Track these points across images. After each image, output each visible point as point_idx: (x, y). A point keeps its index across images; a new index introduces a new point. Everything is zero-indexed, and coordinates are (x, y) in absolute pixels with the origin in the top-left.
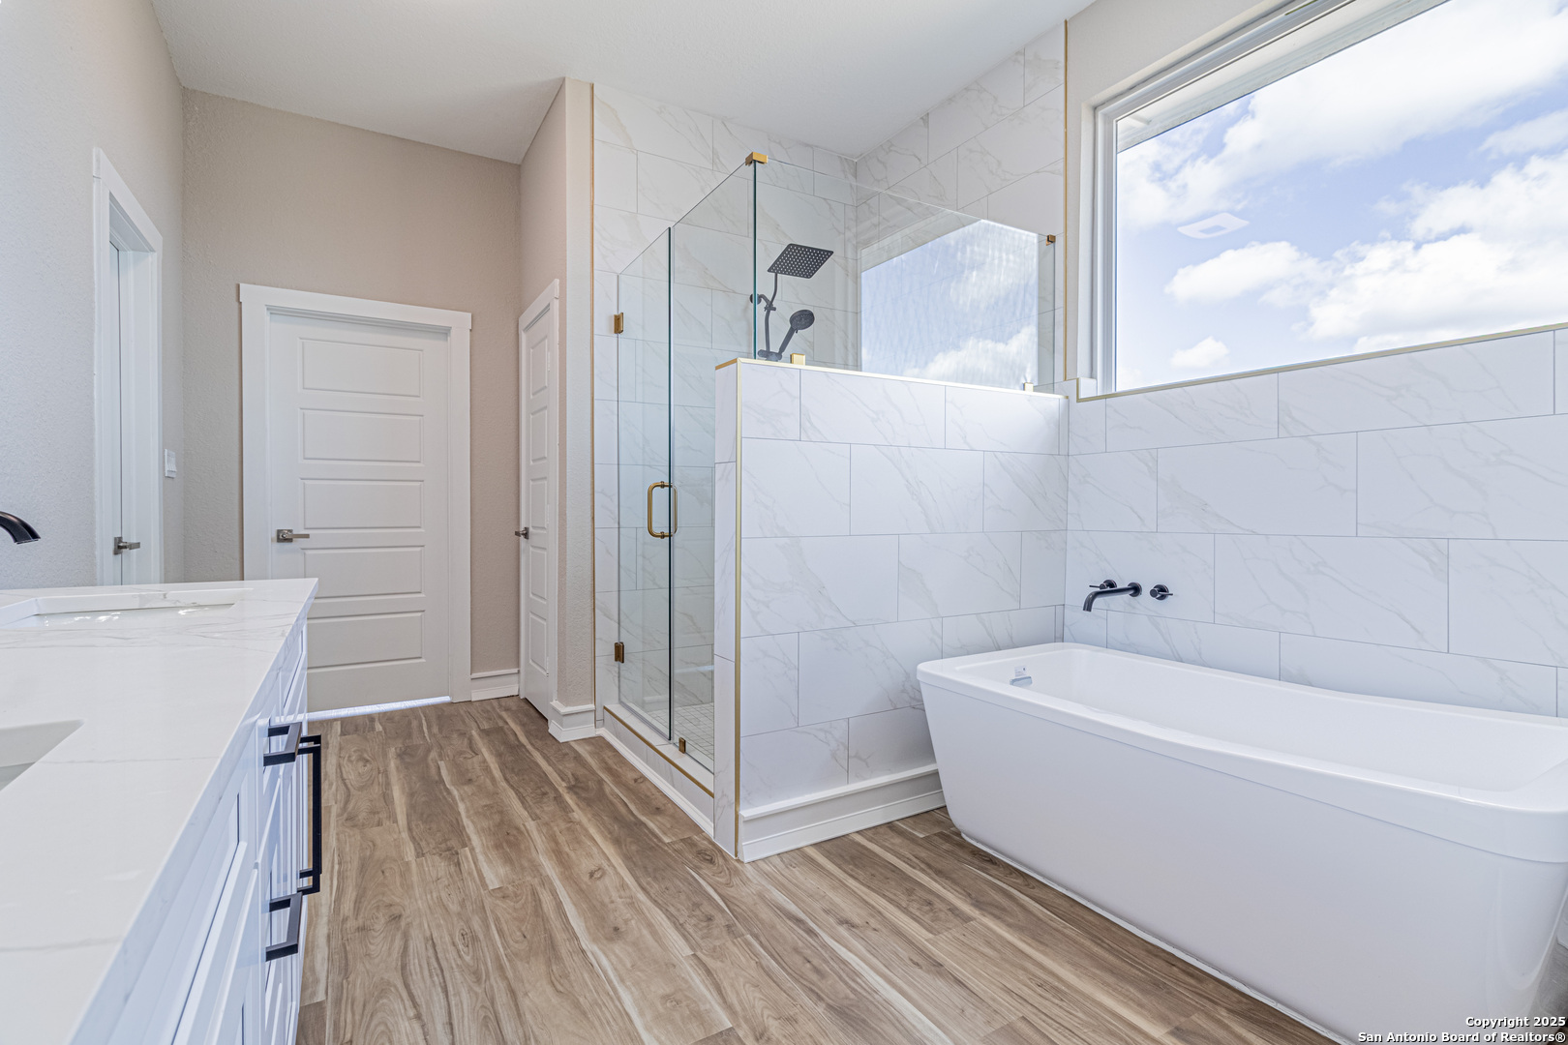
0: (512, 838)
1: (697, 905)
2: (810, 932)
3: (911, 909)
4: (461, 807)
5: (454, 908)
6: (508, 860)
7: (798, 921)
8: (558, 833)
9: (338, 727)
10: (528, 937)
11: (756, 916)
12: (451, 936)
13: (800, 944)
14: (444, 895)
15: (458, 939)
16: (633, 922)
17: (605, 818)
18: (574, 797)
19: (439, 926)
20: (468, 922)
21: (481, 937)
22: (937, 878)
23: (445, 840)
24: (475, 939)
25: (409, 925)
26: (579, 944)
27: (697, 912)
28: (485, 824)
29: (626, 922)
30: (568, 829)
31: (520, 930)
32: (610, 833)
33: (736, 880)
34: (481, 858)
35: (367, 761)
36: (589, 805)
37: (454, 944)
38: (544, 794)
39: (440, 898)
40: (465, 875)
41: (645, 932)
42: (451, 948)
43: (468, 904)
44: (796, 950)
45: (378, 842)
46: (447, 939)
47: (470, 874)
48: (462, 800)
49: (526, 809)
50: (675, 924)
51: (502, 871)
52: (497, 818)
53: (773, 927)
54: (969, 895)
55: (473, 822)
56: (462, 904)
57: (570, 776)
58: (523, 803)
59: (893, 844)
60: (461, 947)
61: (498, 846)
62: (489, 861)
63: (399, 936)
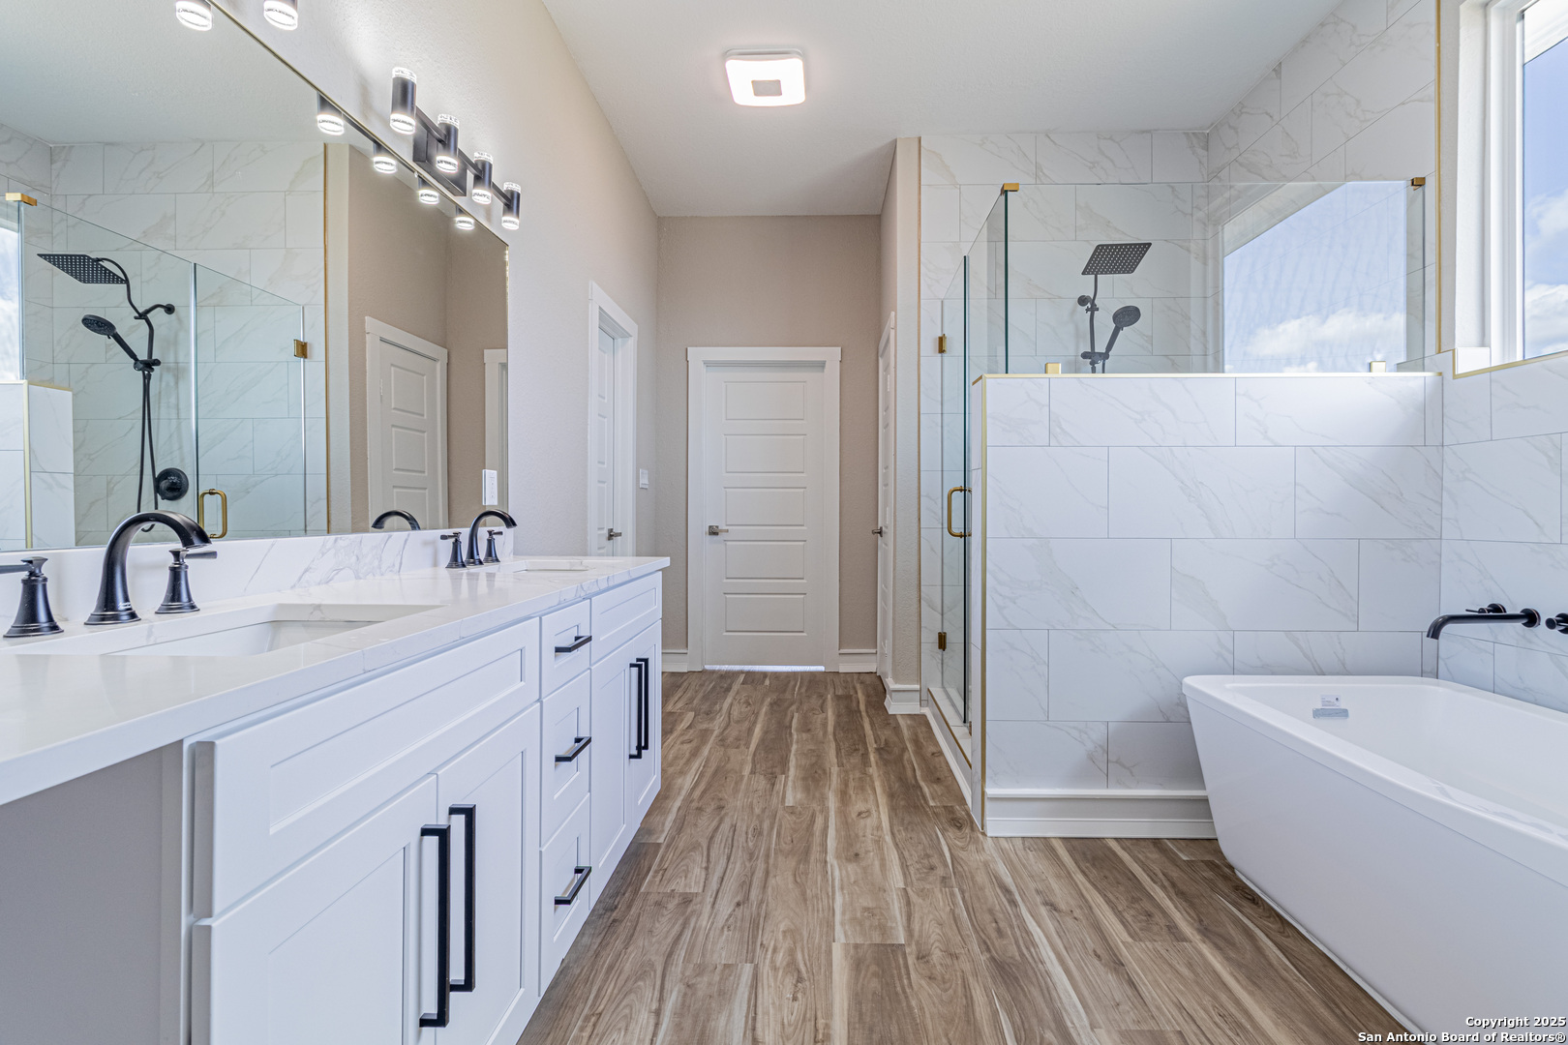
0: (817, 775)
1: (928, 856)
2: (1013, 903)
3: (1125, 914)
4: (794, 747)
5: (757, 811)
6: (807, 789)
7: (1007, 891)
8: (851, 780)
9: (742, 678)
10: (795, 842)
11: (973, 878)
12: (748, 828)
13: (998, 907)
14: (755, 801)
15: (751, 829)
16: (872, 854)
17: (892, 777)
18: (877, 757)
19: (743, 820)
20: (761, 822)
21: (765, 833)
22: (1174, 897)
23: (772, 767)
24: (760, 833)
25: (726, 814)
26: (826, 857)
27: (926, 861)
28: (803, 762)
29: (867, 852)
30: (860, 778)
31: (791, 836)
32: (890, 788)
33: (972, 847)
34: (790, 784)
35: (750, 704)
36: (885, 765)
37: (747, 833)
38: (856, 750)
39: (751, 803)
40: (774, 792)
41: (877, 863)
42: (744, 835)
43: (767, 810)
44: (991, 911)
45: (732, 759)
46: (744, 829)
47: (778, 792)
48: (797, 742)
49: (837, 758)
50: (902, 864)
51: (799, 796)
52: (814, 759)
53: (982, 889)
54: (1201, 921)
55: (797, 759)
56: (764, 810)
57: (883, 741)
58: (837, 753)
59: (1147, 857)
60: (750, 836)
61: (804, 779)
62: (794, 787)
63: (718, 818)
